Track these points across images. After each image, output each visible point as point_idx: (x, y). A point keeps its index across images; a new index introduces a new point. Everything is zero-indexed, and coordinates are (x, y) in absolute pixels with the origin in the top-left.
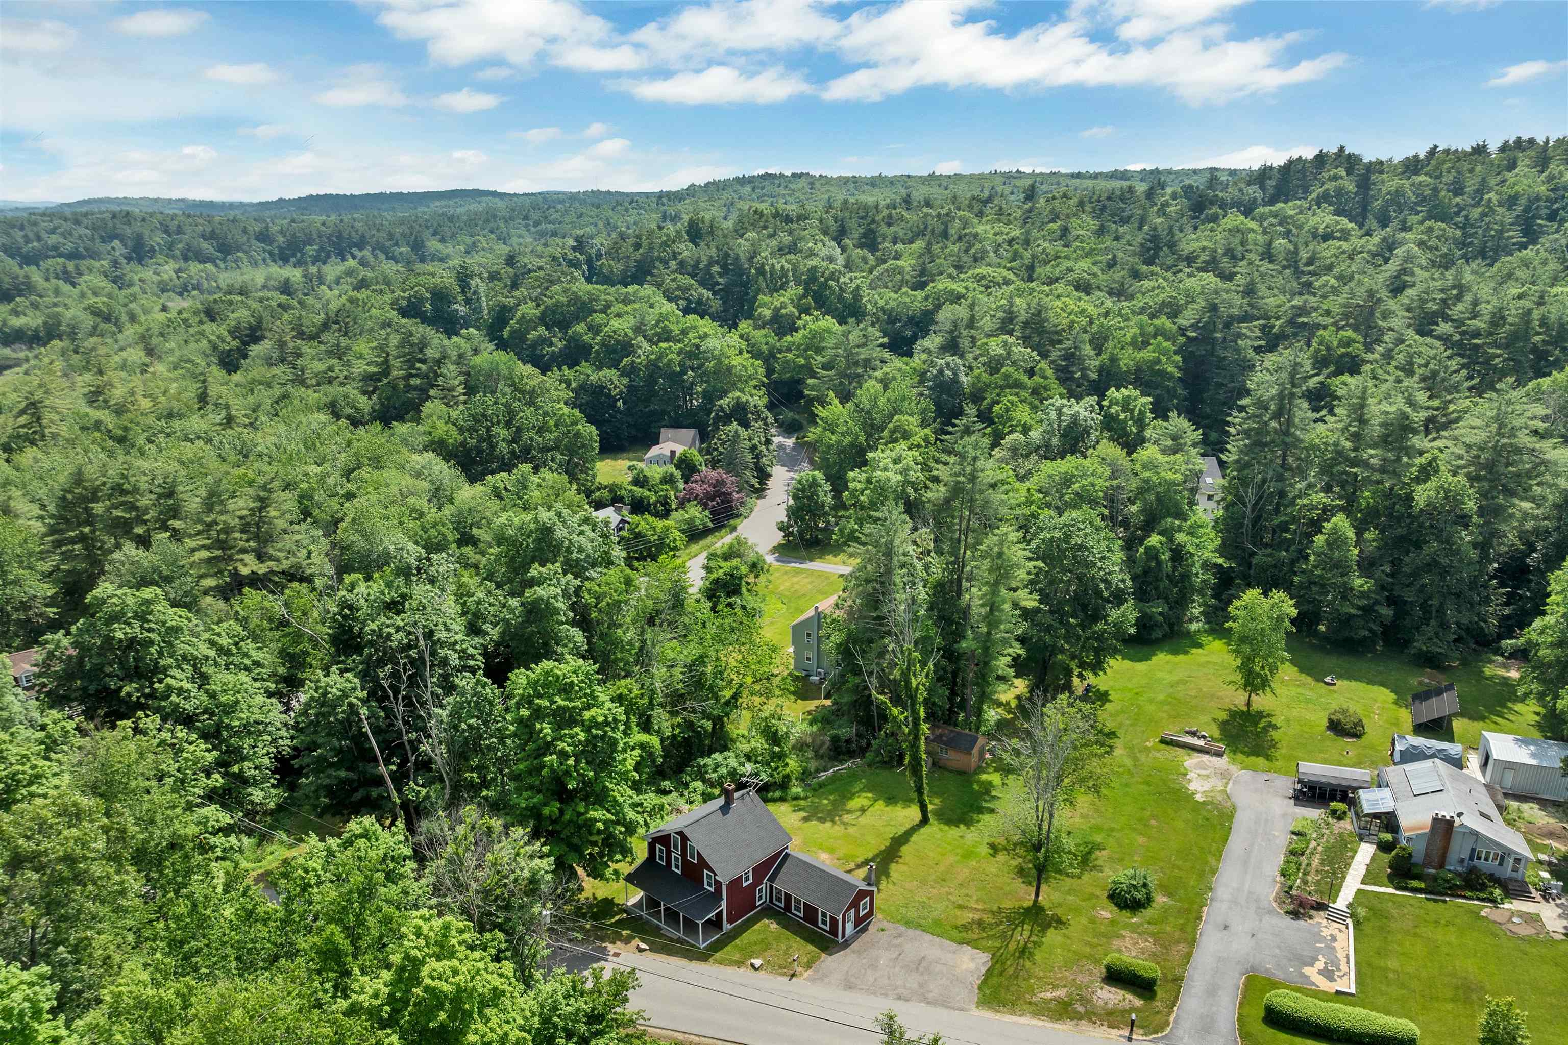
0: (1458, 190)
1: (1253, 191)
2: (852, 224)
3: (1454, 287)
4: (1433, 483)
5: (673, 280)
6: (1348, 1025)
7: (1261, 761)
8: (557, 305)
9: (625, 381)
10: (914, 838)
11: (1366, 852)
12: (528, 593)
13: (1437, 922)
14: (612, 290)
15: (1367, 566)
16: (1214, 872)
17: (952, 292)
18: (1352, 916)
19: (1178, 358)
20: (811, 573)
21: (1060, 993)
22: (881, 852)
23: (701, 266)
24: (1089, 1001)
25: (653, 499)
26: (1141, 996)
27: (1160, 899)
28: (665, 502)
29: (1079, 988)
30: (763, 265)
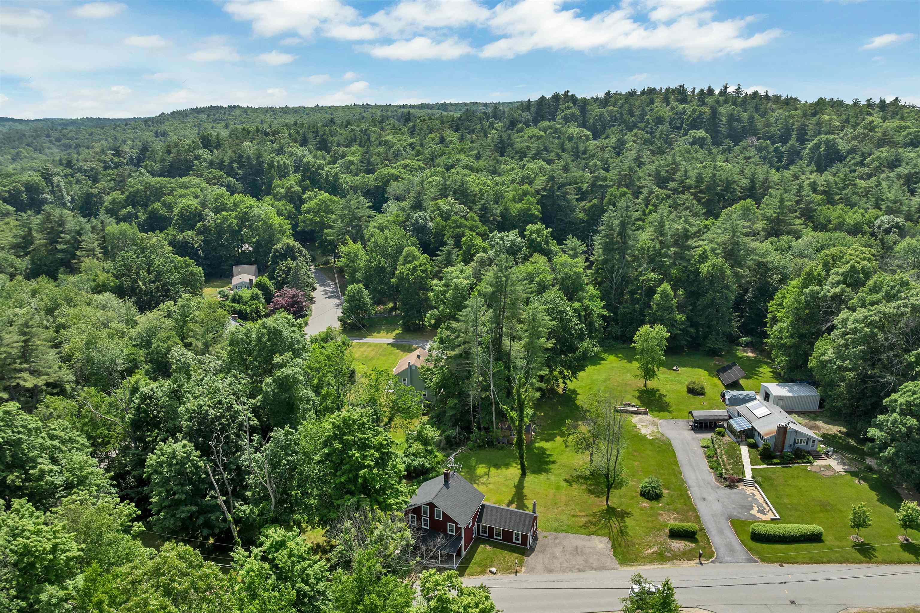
0: (631, 114)
1: (526, 115)
2: (310, 135)
3: (673, 164)
4: (709, 263)
5: (210, 173)
6: (793, 533)
7: (666, 414)
8: (137, 192)
9: (201, 237)
10: (526, 484)
11: (744, 450)
12: (278, 373)
13: (793, 477)
14: (173, 180)
15: (680, 308)
16: (680, 473)
17: (392, 175)
18: (756, 482)
19: (539, 207)
20: (370, 345)
21: (654, 549)
22: (514, 495)
23: (226, 163)
24: (671, 550)
25: (249, 310)
26: (691, 542)
27: (665, 492)
28: (257, 311)
29: (662, 544)
30: (273, 162)
